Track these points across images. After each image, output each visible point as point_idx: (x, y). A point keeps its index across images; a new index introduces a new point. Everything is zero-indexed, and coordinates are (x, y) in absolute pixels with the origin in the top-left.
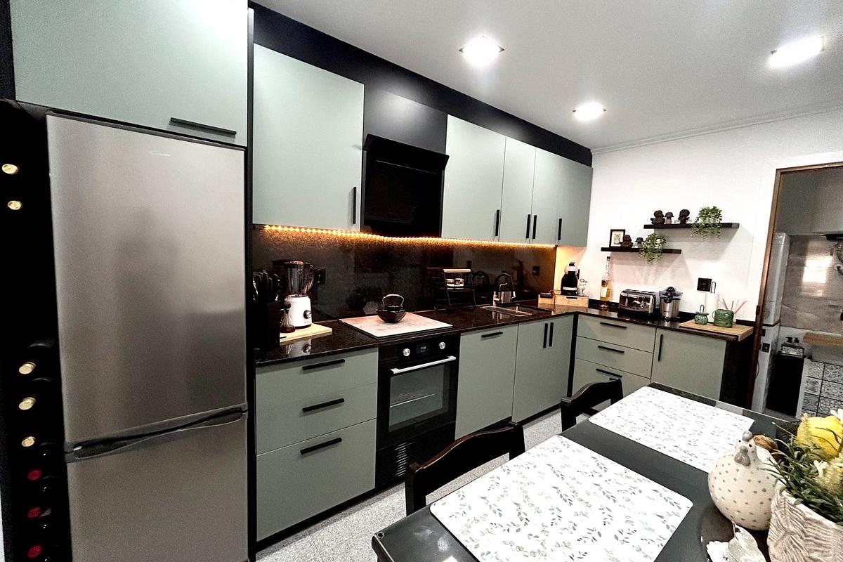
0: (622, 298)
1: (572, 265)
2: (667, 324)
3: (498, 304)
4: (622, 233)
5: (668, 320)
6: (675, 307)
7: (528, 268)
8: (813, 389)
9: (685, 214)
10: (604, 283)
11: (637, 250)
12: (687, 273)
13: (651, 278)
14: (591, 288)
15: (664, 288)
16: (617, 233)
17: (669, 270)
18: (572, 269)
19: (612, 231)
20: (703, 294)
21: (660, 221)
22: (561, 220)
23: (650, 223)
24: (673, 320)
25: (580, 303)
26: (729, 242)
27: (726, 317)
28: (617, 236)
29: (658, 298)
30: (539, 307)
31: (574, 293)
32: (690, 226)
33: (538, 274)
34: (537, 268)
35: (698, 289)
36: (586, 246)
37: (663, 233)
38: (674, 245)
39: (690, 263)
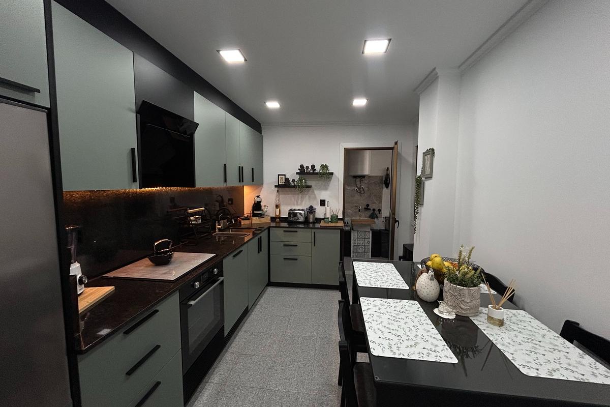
0: (290, 214)
1: (258, 197)
2: (311, 225)
3: (220, 230)
4: (284, 177)
5: (311, 223)
6: (314, 215)
7: (226, 199)
8: (355, 243)
9: (313, 166)
10: (277, 206)
11: (294, 186)
12: (315, 198)
13: (299, 202)
14: (270, 210)
15: (308, 207)
16: (282, 177)
17: (307, 196)
18: (258, 199)
19: (279, 175)
20: (323, 208)
21: (302, 171)
22: (253, 169)
23: (299, 171)
24: (314, 223)
25: (266, 220)
26: (330, 180)
27: (335, 218)
28: (282, 178)
29: (306, 212)
30: (242, 226)
31: (261, 215)
32: (317, 173)
33: (232, 204)
34: (231, 200)
35: (321, 205)
36: (263, 184)
37: (304, 176)
38: (309, 183)
39: (316, 192)
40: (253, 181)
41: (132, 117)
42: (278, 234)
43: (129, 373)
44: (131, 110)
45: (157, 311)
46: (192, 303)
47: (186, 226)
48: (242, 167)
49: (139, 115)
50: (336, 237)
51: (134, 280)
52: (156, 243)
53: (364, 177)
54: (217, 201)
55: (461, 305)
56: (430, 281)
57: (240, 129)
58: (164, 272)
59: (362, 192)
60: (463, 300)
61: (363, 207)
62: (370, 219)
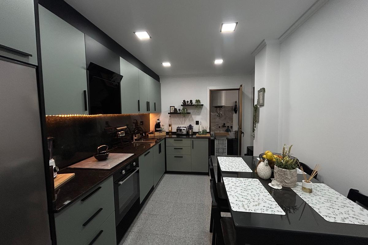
0: (177, 130)
1: (158, 120)
3: (136, 140)
4: (174, 107)
5: (191, 135)
6: (192, 131)
7: (139, 122)
9: (191, 101)
10: (170, 125)
11: (180, 113)
12: (193, 120)
13: (183, 123)
14: (165, 128)
15: (188, 125)
16: (172, 107)
17: (188, 119)
18: (159, 121)
19: (170, 107)
20: (198, 126)
21: (185, 104)
22: (155, 103)
23: (182, 104)
24: (192, 135)
25: (164, 134)
26: (202, 109)
27: (205, 132)
29: (187, 128)
30: (149, 138)
31: (160, 131)
32: (194, 105)
33: (143, 124)
34: (142, 122)
35: (196, 124)
36: (161, 112)
37: (186, 107)
38: (189, 111)
39: (193, 116)
40: (155, 110)
41: (84, 72)
42: (171, 142)
43: (85, 225)
44: (83, 68)
45: (100, 188)
46: (121, 183)
47: (116, 137)
48: (149, 102)
49: (88, 71)
50: (206, 143)
51: (86, 170)
52: (99, 148)
53: (221, 107)
54: (134, 123)
55: (286, 181)
56: (266, 167)
57: (147, 79)
58: (104, 164)
59: (221, 116)
60: (286, 178)
61: (222, 125)
62: (225, 132)
